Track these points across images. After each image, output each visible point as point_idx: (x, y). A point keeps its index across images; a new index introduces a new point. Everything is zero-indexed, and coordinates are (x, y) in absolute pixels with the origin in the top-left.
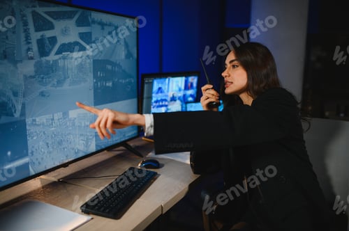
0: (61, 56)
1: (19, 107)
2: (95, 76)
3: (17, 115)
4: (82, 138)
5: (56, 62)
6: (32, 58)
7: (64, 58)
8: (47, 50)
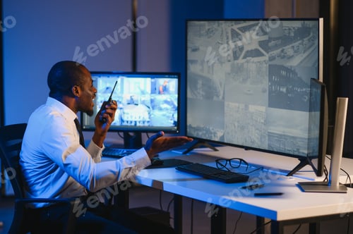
0: (245, 60)
1: (222, 93)
2: (270, 80)
3: (221, 97)
4: (257, 131)
5: (243, 64)
6: (229, 61)
7: (248, 62)
8: (238, 55)
